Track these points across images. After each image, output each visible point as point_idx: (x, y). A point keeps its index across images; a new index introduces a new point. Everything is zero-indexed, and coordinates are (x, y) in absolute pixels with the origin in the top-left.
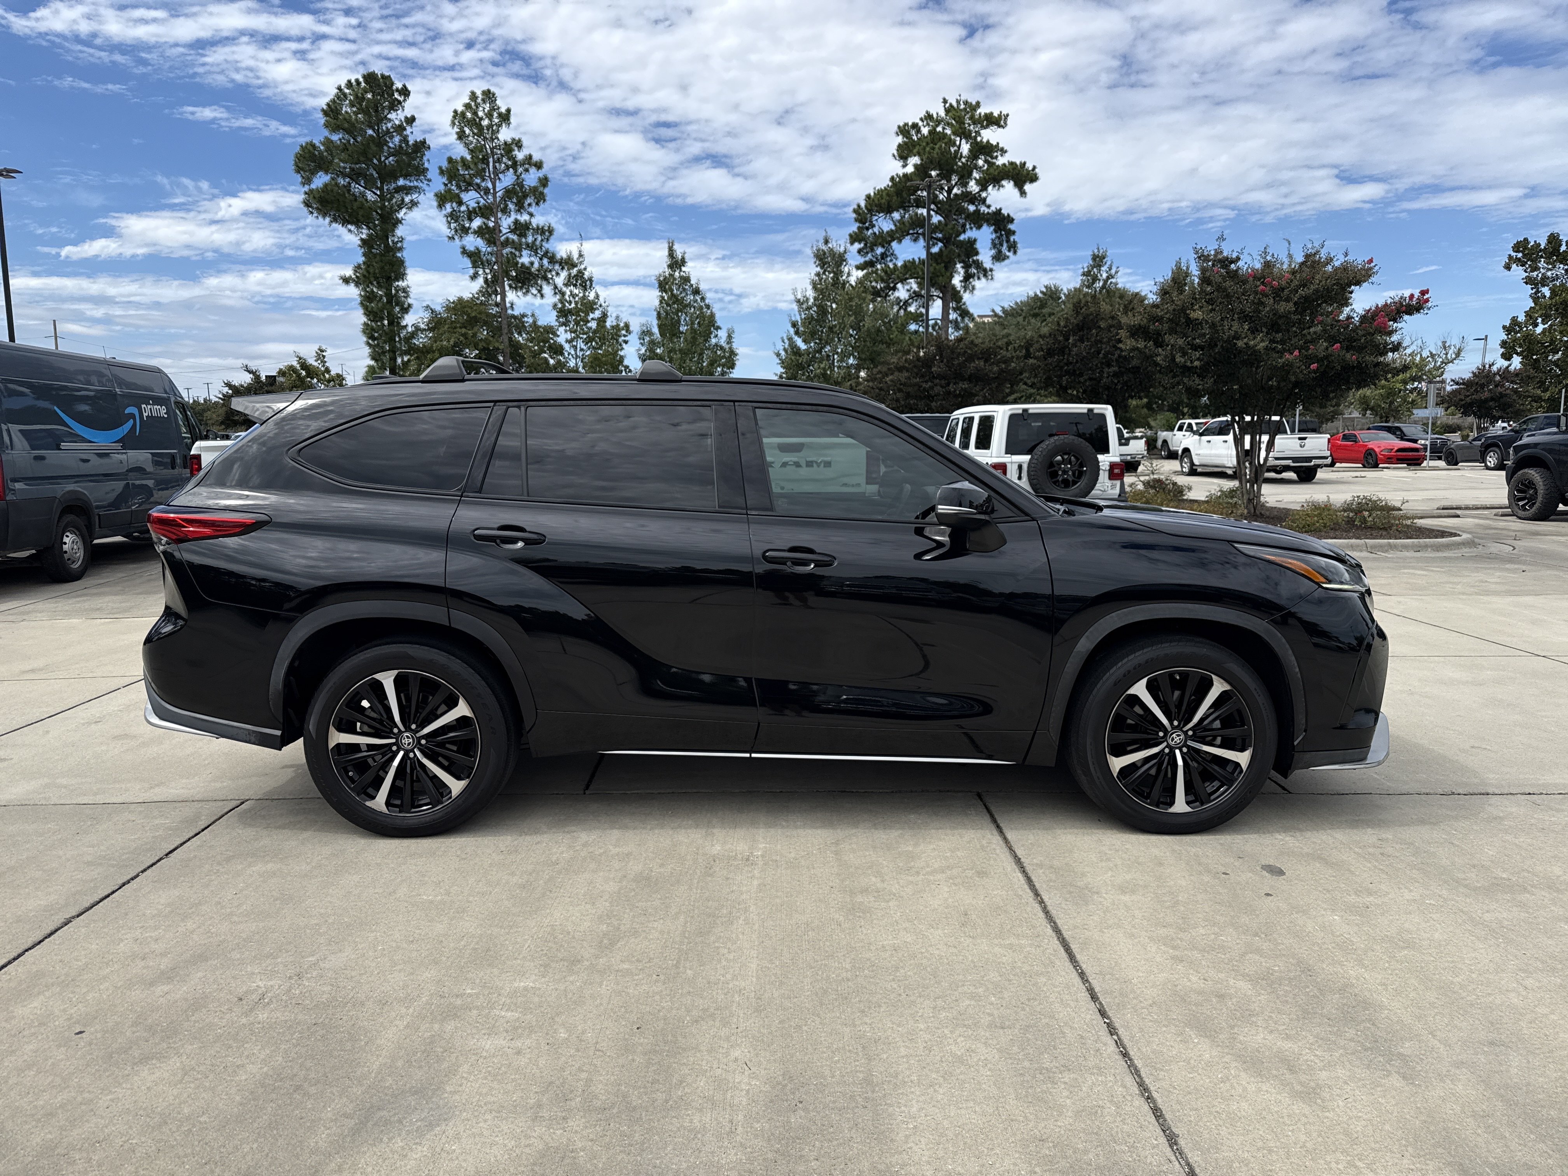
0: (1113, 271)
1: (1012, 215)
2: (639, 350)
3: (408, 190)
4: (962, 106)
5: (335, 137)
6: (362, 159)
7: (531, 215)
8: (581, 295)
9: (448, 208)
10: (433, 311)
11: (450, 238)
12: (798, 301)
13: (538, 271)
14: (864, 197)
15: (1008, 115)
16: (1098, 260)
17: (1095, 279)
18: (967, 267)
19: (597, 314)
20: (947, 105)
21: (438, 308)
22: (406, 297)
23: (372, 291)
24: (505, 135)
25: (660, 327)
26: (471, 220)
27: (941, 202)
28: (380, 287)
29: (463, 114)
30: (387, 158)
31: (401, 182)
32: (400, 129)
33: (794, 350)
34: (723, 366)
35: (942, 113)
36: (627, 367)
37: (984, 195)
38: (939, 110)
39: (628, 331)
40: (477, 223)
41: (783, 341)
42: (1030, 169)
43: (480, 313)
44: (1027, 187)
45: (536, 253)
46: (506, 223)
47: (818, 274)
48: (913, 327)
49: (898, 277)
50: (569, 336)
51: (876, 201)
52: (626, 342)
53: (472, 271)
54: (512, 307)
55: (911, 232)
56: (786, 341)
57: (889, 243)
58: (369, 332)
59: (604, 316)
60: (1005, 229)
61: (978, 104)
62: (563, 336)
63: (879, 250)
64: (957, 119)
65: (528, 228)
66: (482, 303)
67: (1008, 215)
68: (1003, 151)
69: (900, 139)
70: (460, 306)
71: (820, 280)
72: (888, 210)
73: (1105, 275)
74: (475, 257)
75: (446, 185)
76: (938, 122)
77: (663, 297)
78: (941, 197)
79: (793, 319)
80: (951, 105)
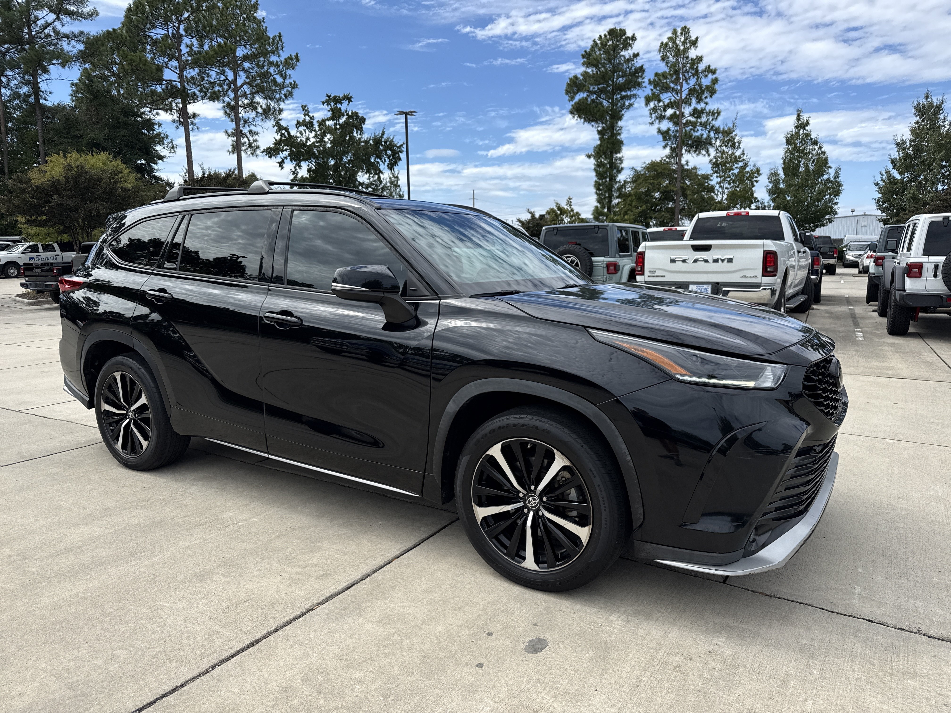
2: (768, 186)
3: (629, 97)
5: (589, 70)
6: (602, 81)
7: (706, 104)
8: (730, 153)
9: (652, 105)
10: (636, 171)
11: (650, 123)
12: (898, 144)
13: (706, 139)
19: (741, 164)
21: (639, 169)
22: (621, 164)
23: (601, 161)
24: (693, 53)
25: (784, 169)
26: (665, 110)
28: (606, 159)
29: (667, 44)
30: (617, 79)
31: (624, 93)
32: (628, 60)
33: (891, 180)
34: (830, 194)
36: (756, 198)
39: (759, 174)
40: (670, 112)
41: (882, 174)
43: (665, 169)
45: (706, 128)
46: (687, 110)
47: (917, 122)
50: (719, 180)
52: (757, 181)
53: (663, 144)
54: (687, 164)
56: (884, 173)
58: (597, 186)
59: (746, 165)
62: (714, 180)
65: (703, 113)
66: (667, 163)
70: (653, 166)
71: (919, 127)
74: (665, 135)
75: (652, 90)
77: (788, 149)
79: (893, 157)
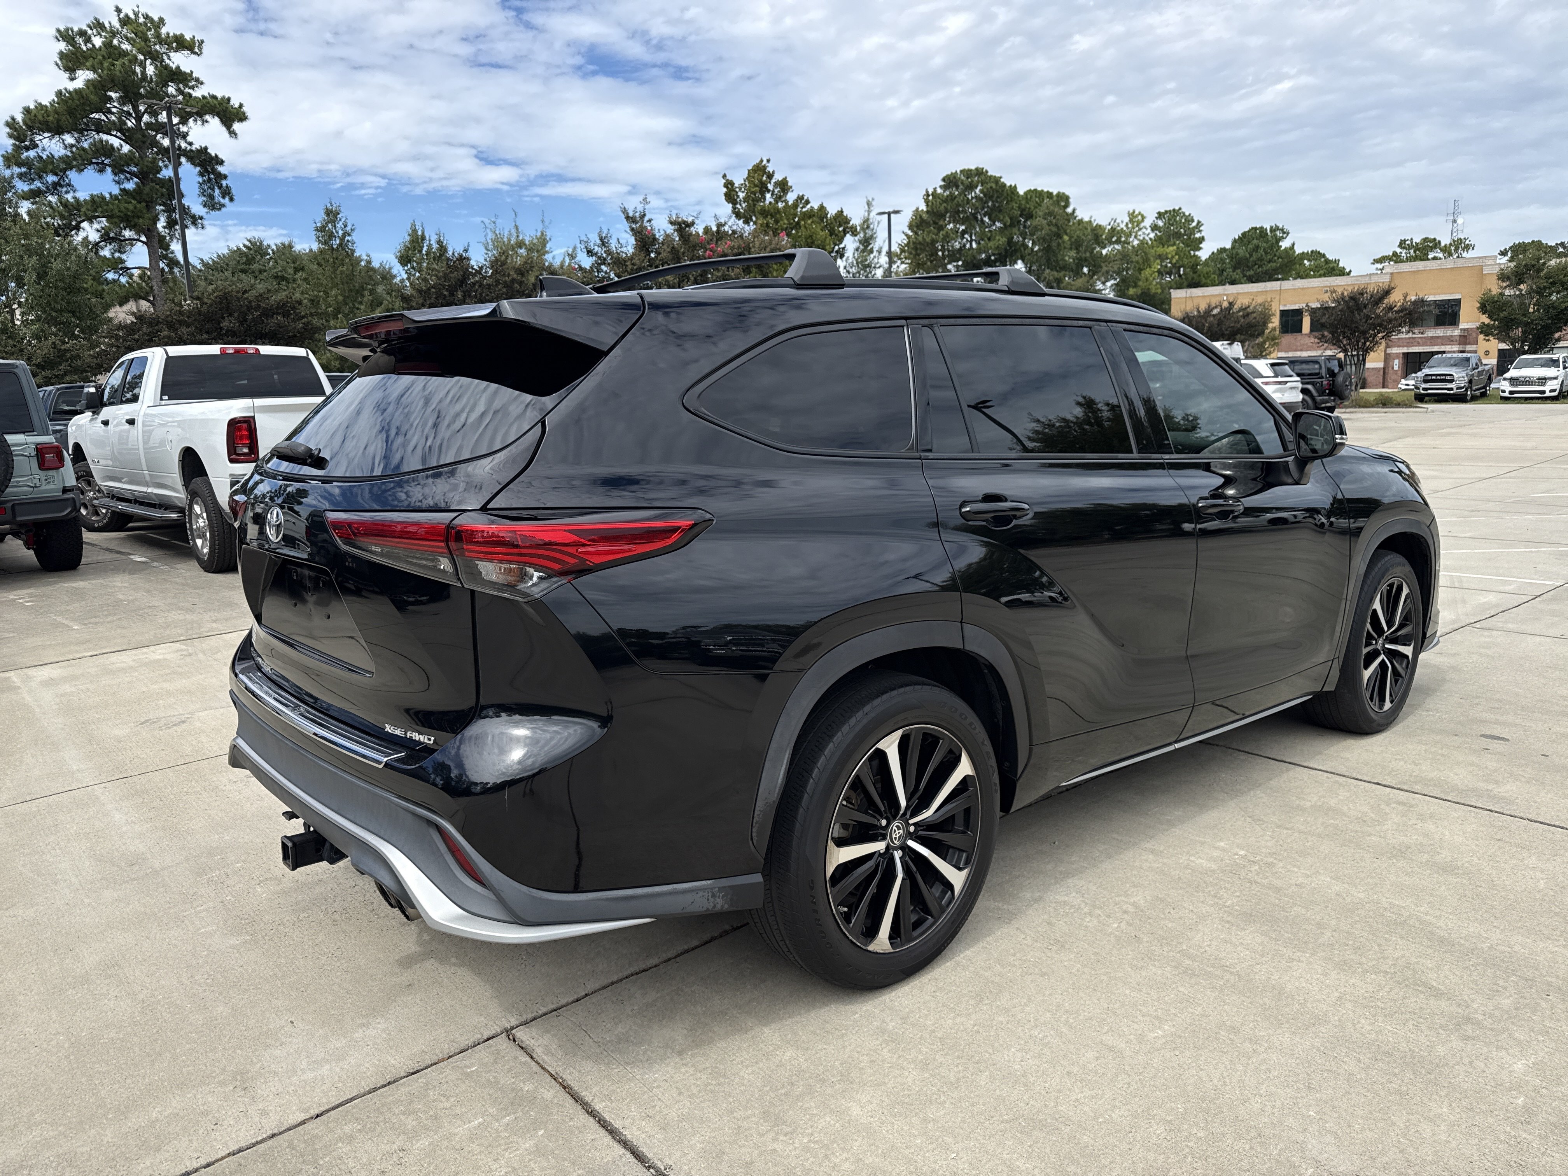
0: (348, 229)
1: (220, 156)
4: (141, 20)
14: (21, 110)
15: (202, 42)
16: (332, 215)
17: (331, 236)
18: (169, 210)
20: (122, 15)
27: (129, 129)
35: (117, 25)
37: (183, 129)
38: (112, 20)
42: (237, 106)
44: (236, 126)
48: (111, 276)
49: (85, 215)
51: (40, 118)
55: (94, 161)
57: (64, 171)
60: (214, 171)
61: (162, 21)
63: (51, 178)
64: (140, 34)
67: (216, 156)
68: (199, 82)
69: (62, 46)
72: (57, 130)
73: (341, 233)
76: (114, 34)
78: (129, 124)
80: (127, 16)
